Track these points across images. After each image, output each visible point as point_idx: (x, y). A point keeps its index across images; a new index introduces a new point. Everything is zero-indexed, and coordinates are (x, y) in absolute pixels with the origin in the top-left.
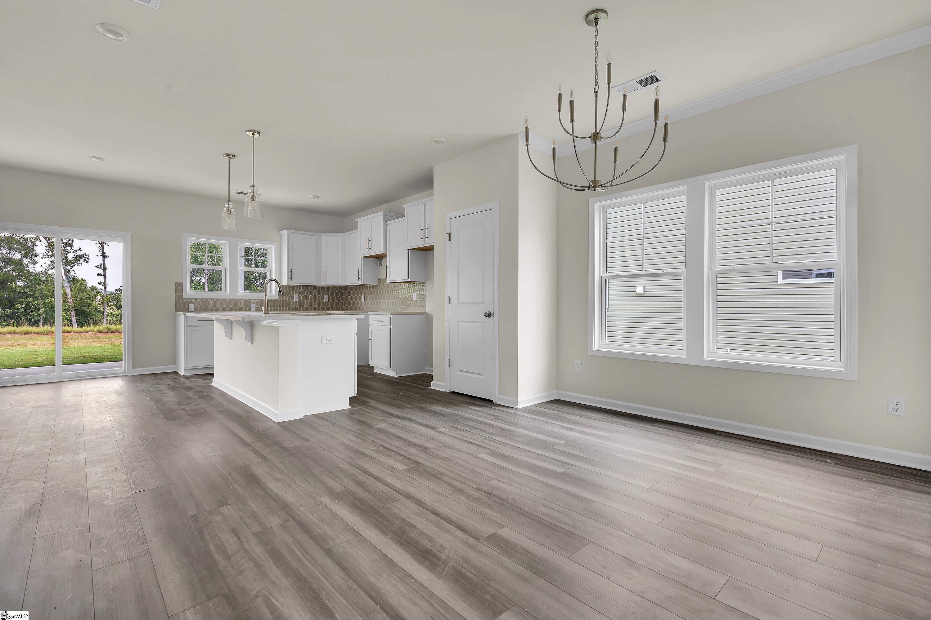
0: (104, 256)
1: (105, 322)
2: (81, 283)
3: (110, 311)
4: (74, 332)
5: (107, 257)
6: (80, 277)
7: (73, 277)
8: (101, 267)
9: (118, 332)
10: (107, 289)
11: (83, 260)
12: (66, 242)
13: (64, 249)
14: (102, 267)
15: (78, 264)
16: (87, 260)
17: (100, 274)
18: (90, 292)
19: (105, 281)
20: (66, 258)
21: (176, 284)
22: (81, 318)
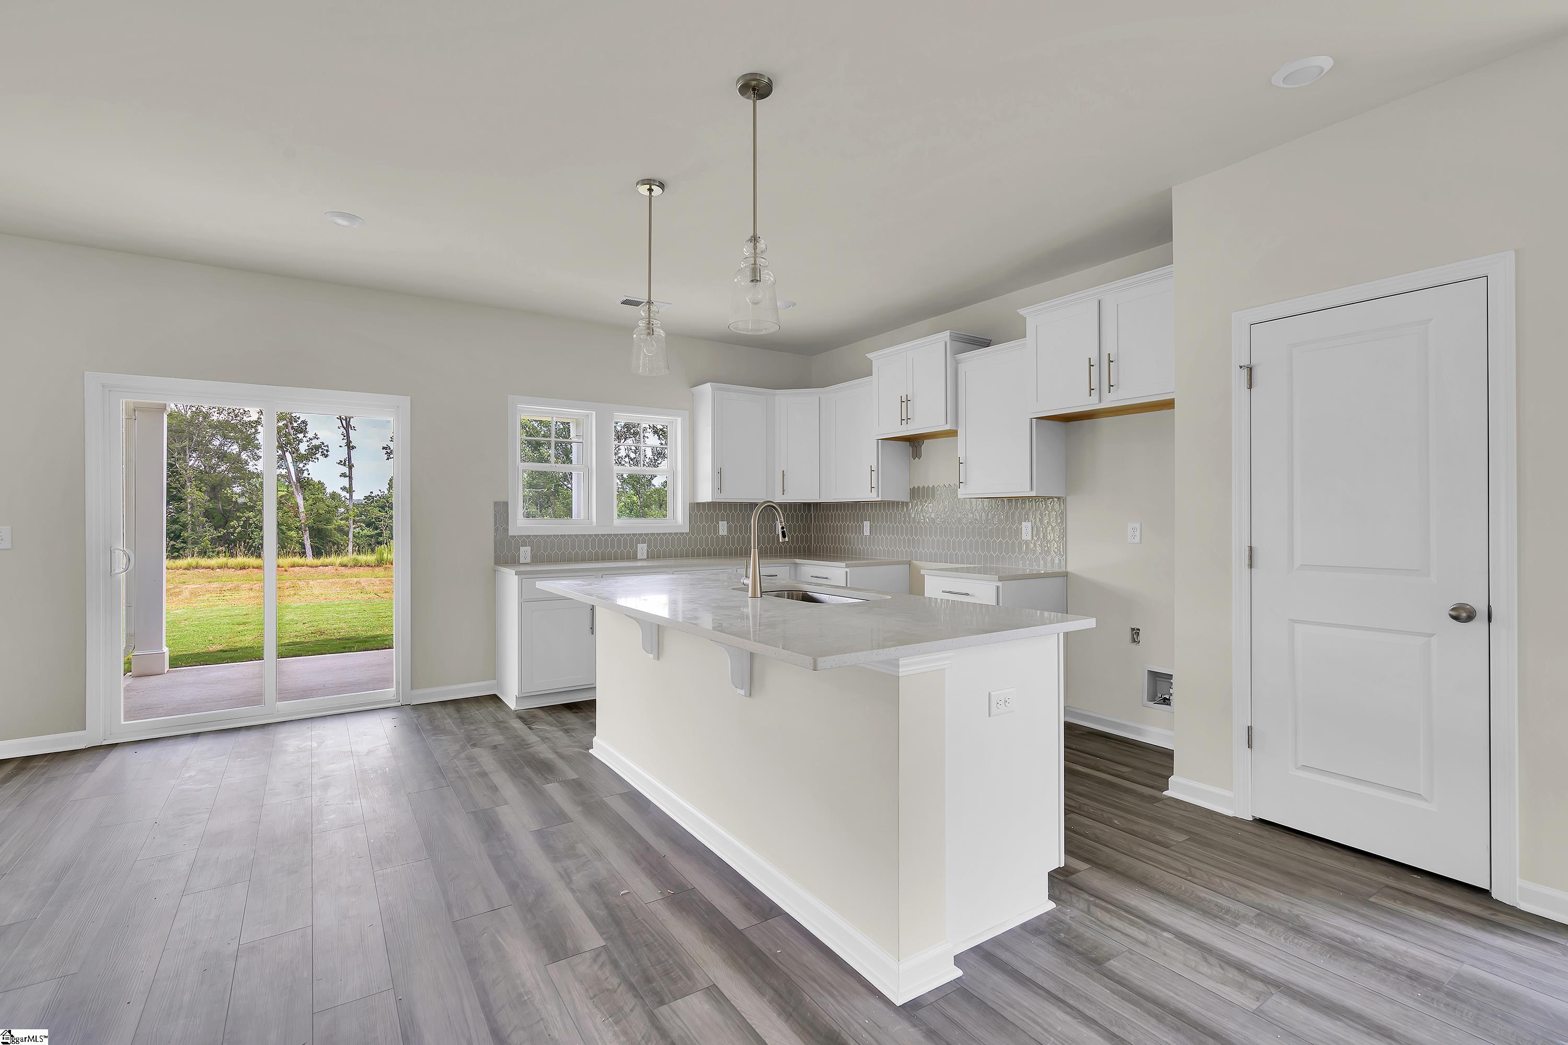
0: (350, 447)
1: (350, 548)
2: (319, 488)
3: (357, 529)
4: (307, 565)
5: (353, 447)
6: (316, 480)
7: (306, 479)
8: (344, 465)
9: (368, 566)
10: (353, 496)
11: (320, 453)
12: (297, 427)
13: (294, 437)
14: (347, 464)
15: (313, 459)
16: (326, 453)
17: (343, 475)
18: (329, 502)
19: (351, 485)
20: (297, 450)
21: (496, 504)
22: (317, 540)
